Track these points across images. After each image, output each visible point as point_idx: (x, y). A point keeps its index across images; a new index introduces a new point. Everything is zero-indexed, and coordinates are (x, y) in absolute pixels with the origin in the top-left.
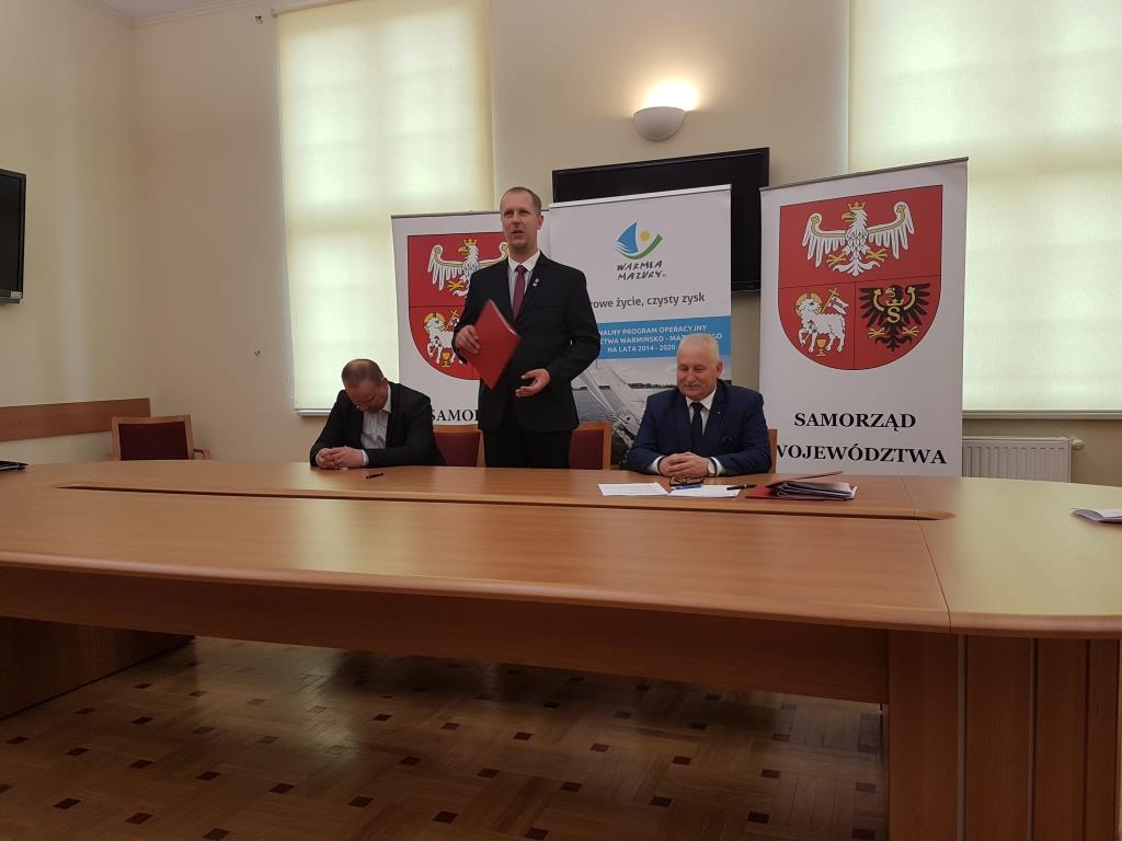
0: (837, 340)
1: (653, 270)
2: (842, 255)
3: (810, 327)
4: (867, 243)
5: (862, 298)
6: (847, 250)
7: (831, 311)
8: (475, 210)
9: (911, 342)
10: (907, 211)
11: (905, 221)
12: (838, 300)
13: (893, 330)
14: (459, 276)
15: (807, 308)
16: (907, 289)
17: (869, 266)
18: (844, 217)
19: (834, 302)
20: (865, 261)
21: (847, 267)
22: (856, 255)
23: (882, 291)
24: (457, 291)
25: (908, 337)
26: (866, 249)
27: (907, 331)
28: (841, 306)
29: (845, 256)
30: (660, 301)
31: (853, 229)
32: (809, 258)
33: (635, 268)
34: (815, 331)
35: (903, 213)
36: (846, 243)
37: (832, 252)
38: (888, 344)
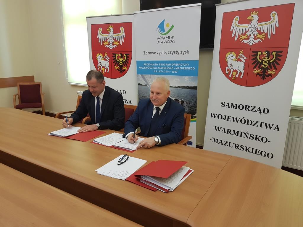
0: (241, 73)
1: (170, 40)
2: (246, 35)
3: (231, 67)
4: (257, 31)
5: (252, 56)
6: (248, 34)
7: (239, 60)
9: (271, 77)
10: (276, 16)
11: (275, 21)
12: (243, 56)
13: (264, 70)
14: (107, 40)
15: (230, 58)
16: (272, 53)
17: (257, 41)
18: (248, 18)
19: (241, 56)
20: (255, 39)
21: (249, 41)
22: (252, 36)
23: (262, 53)
24: (106, 46)
25: (270, 75)
26: (256, 33)
27: (270, 72)
28: (244, 58)
29: (247, 36)
30: (172, 53)
31: (252, 24)
32: (233, 36)
33: (164, 38)
34: (232, 68)
35: (275, 17)
36: (248, 30)
37: (242, 34)
38: (261, 77)
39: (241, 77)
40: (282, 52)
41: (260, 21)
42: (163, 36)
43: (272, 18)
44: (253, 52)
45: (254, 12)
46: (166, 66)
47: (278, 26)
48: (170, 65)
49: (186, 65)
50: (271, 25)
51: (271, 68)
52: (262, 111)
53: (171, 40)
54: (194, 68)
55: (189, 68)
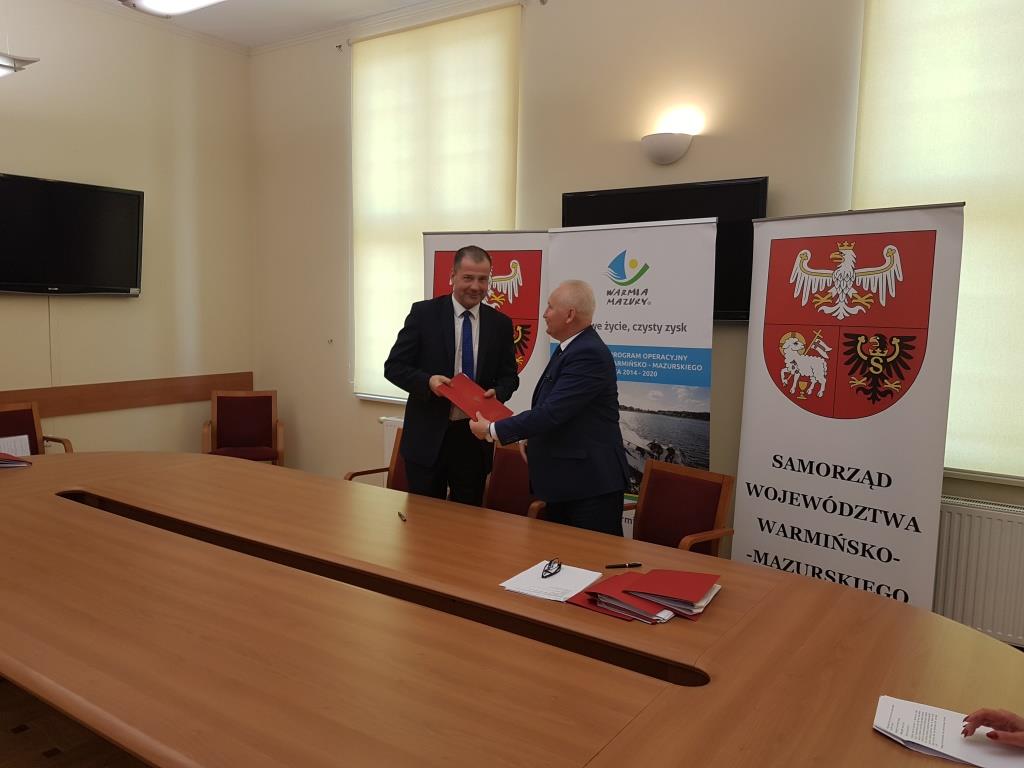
0: (818, 385)
2: (829, 296)
3: (793, 368)
4: (854, 286)
5: (845, 344)
6: (833, 292)
7: (814, 353)
9: (892, 397)
10: (897, 255)
11: (894, 267)
12: (822, 343)
13: (876, 380)
15: (791, 346)
16: (891, 340)
17: (854, 311)
18: (832, 256)
19: (817, 344)
20: (851, 304)
21: (834, 308)
22: (842, 297)
23: (866, 339)
25: (890, 392)
26: (852, 292)
27: (889, 385)
28: (824, 349)
29: (830, 298)
30: (645, 328)
31: (841, 270)
32: (796, 295)
33: (623, 294)
34: (797, 372)
35: (893, 257)
36: (833, 285)
37: (818, 292)
38: (869, 396)
39: (820, 394)
40: (914, 338)
41: (858, 265)
42: (622, 288)
43: (888, 259)
44: (846, 335)
45: (846, 243)
46: (628, 360)
47: (901, 279)
48: (639, 356)
49: (680, 358)
50: (886, 276)
51: (891, 376)
52: (875, 481)
53: (640, 297)
54: (699, 368)
55: (688, 367)
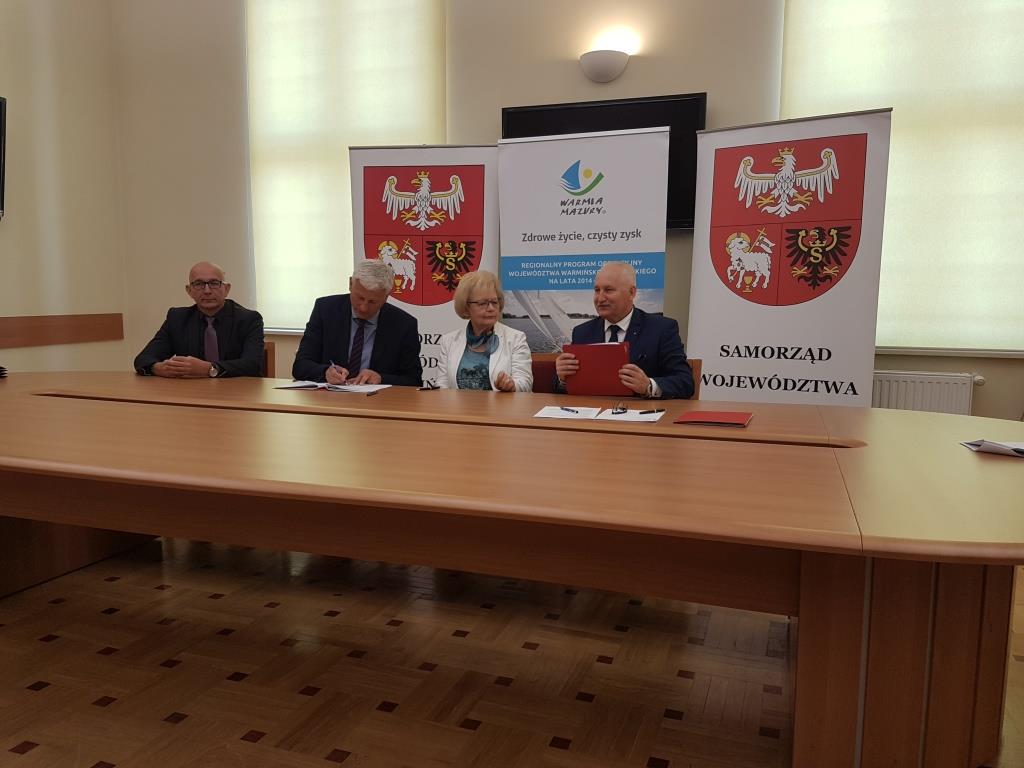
1: (594, 206)
2: (771, 197)
3: (739, 265)
4: (795, 186)
5: (787, 239)
6: (775, 193)
7: (758, 250)
8: (428, 144)
9: (831, 281)
11: (831, 167)
12: (766, 240)
14: (411, 207)
15: (737, 246)
16: (830, 231)
17: (795, 208)
18: (774, 161)
22: (784, 197)
24: (410, 222)
26: (793, 192)
28: (768, 245)
29: (773, 199)
30: (600, 237)
31: (783, 173)
32: (740, 199)
33: (578, 203)
34: (742, 268)
35: (830, 161)
36: (775, 186)
37: (761, 194)
38: (810, 283)
39: (765, 285)
40: (850, 228)
41: (798, 167)
42: (576, 198)
43: (825, 161)
44: (788, 231)
45: (787, 149)
46: (583, 268)
47: (837, 177)
48: (594, 264)
50: (824, 176)
51: (830, 263)
52: (817, 356)
54: (654, 271)
55: (643, 271)
